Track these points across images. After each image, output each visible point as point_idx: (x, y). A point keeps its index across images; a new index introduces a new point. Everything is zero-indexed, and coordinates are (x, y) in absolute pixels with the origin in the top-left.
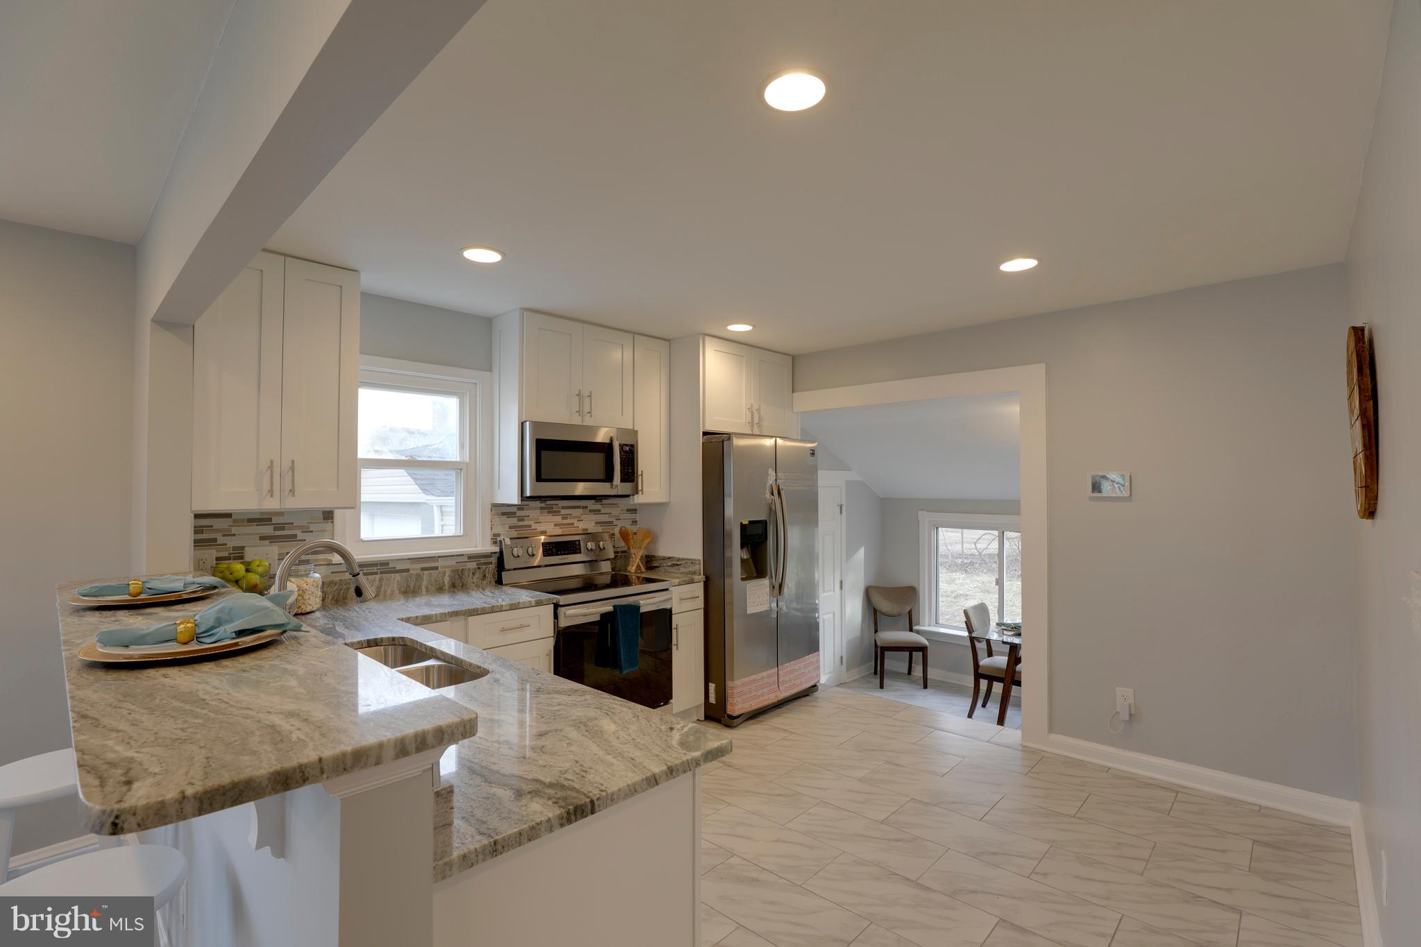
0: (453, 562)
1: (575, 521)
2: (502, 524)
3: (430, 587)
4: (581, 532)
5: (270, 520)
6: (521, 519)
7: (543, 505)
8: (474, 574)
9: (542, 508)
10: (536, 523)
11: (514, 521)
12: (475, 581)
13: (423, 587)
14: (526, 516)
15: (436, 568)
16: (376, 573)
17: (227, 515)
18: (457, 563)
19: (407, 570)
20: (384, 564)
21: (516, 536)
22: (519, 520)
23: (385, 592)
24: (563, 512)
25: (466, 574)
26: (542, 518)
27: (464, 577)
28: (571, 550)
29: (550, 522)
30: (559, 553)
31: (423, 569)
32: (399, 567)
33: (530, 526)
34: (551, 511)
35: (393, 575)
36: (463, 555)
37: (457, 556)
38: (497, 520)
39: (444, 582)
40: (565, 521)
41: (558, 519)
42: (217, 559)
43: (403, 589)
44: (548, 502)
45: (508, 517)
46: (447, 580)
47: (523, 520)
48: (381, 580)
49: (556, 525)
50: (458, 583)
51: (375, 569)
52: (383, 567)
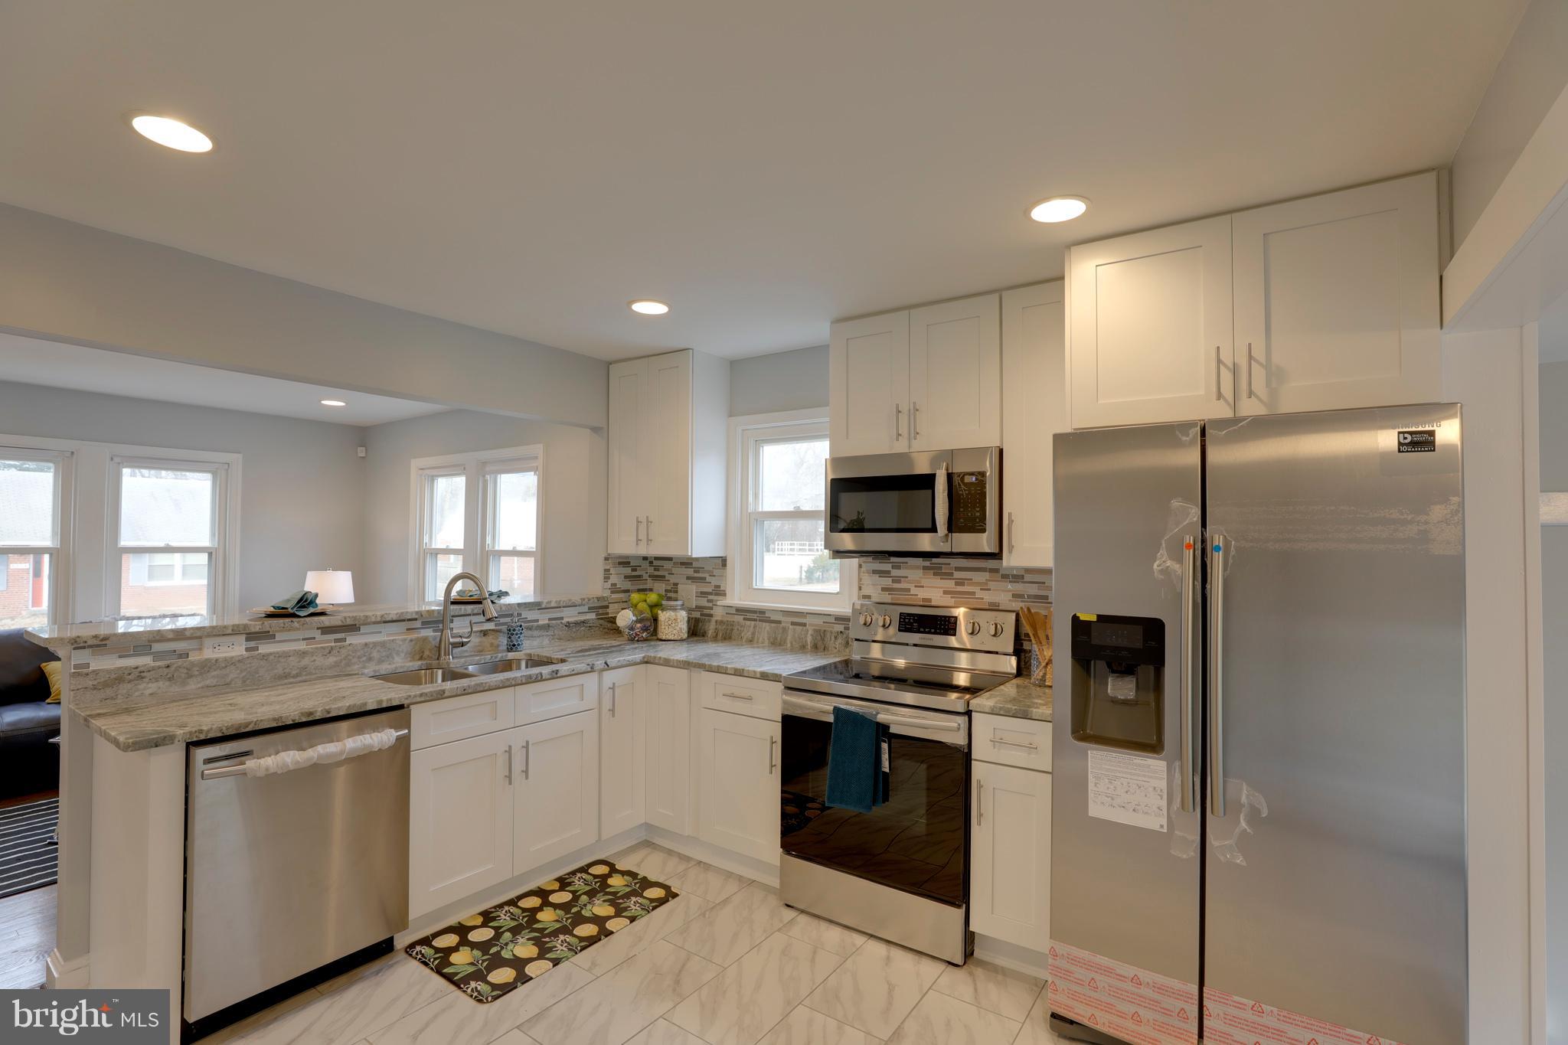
0: (819, 621)
1: (976, 589)
2: (873, 585)
3: (794, 643)
4: (987, 607)
5: (691, 564)
6: (897, 580)
7: (927, 564)
8: (836, 638)
9: (925, 568)
10: (916, 586)
11: (887, 582)
12: (837, 647)
13: (788, 642)
14: (903, 577)
15: (804, 625)
16: (755, 620)
17: (670, 559)
18: (824, 622)
19: (779, 622)
20: (762, 612)
21: (890, 601)
22: (893, 581)
23: (758, 639)
24: (958, 575)
25: (828, 636)
26: (924, 582)
27: (826, 639)
28: (940, 629)
29: (937, 588)
30: (922, 630)
31: (793, 624)
32: (774, 617)
33: (908, 590)
34: (938, 572)
35: (764, 624)
36: (830, 615)
37: (825, 615)
38: (867, 579)
39: (806, 641)
40: (960, 589)
41: (950, 584)
42: (666, 591)
43: (772, 640)
44: (935, 560)
45: (880, 577)
46: (809, 639)
47: (899, 582)
48: (755, 627)
49: (945, 592)
50: (820, 644)
51: (755, 616)
52: (758, 615)
